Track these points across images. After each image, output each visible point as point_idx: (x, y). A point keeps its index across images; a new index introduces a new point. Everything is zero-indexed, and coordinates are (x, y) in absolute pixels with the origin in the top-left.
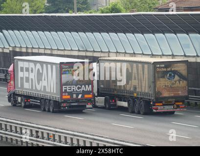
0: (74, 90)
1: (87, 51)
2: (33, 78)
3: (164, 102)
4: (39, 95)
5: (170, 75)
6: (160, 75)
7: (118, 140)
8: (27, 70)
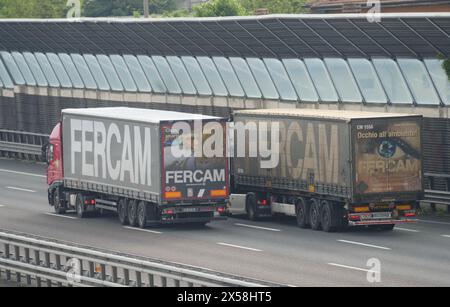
0: (188, 179)
1: (168, 94)
2: (103, 154)
3: (372, 206)
4: (115, 190)
5: (385, 146)
6: (365, 146)
7: (230, 276)
8: (90, 136)
